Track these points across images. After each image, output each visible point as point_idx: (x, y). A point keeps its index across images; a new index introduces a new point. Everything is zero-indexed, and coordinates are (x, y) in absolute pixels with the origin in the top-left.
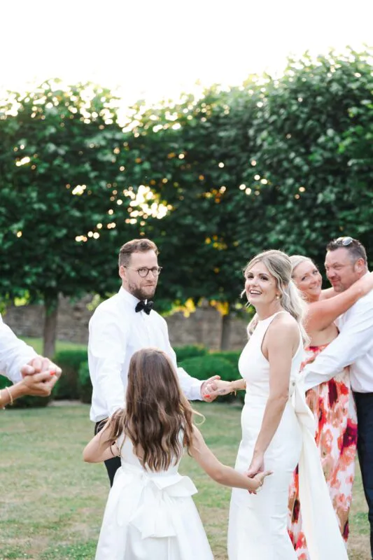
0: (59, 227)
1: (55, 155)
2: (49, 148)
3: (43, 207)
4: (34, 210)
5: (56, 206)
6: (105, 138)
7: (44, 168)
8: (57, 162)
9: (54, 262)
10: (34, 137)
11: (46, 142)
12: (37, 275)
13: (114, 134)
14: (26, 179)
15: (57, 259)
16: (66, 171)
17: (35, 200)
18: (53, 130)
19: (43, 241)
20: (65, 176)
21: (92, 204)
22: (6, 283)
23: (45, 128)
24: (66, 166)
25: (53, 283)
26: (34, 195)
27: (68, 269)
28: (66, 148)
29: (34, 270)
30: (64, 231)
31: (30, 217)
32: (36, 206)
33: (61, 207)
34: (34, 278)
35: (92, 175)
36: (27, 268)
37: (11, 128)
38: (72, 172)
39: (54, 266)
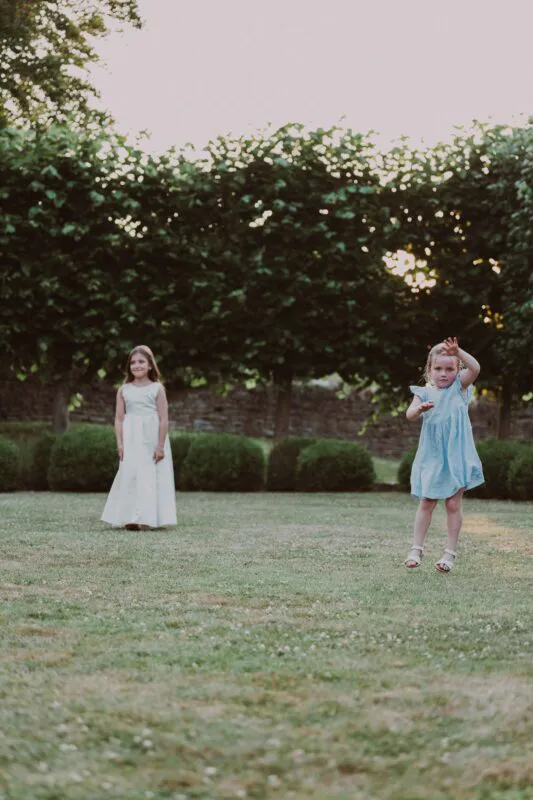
0: (288, 295)
1: (286, 211)
2: (278, 204)
3: (268, 272)
4: (258, 275)
5: (286, 271)
6: (347, 192)
7: (272, 228)
8: (286, 221)
9: (282, 336)
10: (263, 192)
11: (275, 198)
12: (260, 349)
13: (358, 189)
14: (251, 241)
15: (287, 333)
16: (298, 231)
17: (260, 264)
18: (282, 184)
19: (270, 311)
20: (298, 237)
21: (330, 269)
22: (225, 357)
23: (275, 181)
24: (298, 225)
25: (281, 360)
26: (259, 258)
27: (297, 343)
28: (300, 205)
29: (257, 344)
30: (292, 300)
31: (253, 283)
32: (260, 271)
33: (292, 272)
34: (256, 352)
35: (329, 235)
36: (248, 342)
37: (236, 182)
38: (307, 232)
39: (283, 341)
